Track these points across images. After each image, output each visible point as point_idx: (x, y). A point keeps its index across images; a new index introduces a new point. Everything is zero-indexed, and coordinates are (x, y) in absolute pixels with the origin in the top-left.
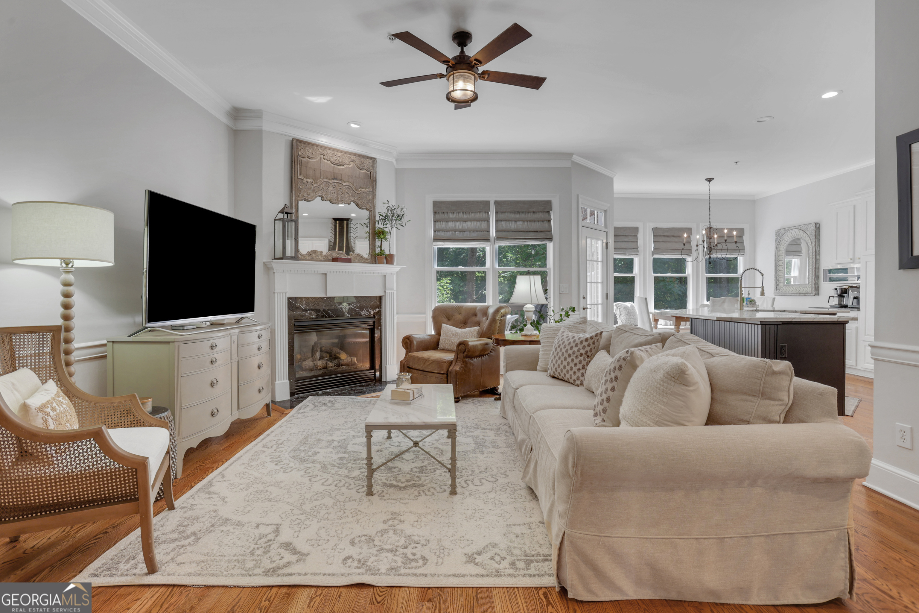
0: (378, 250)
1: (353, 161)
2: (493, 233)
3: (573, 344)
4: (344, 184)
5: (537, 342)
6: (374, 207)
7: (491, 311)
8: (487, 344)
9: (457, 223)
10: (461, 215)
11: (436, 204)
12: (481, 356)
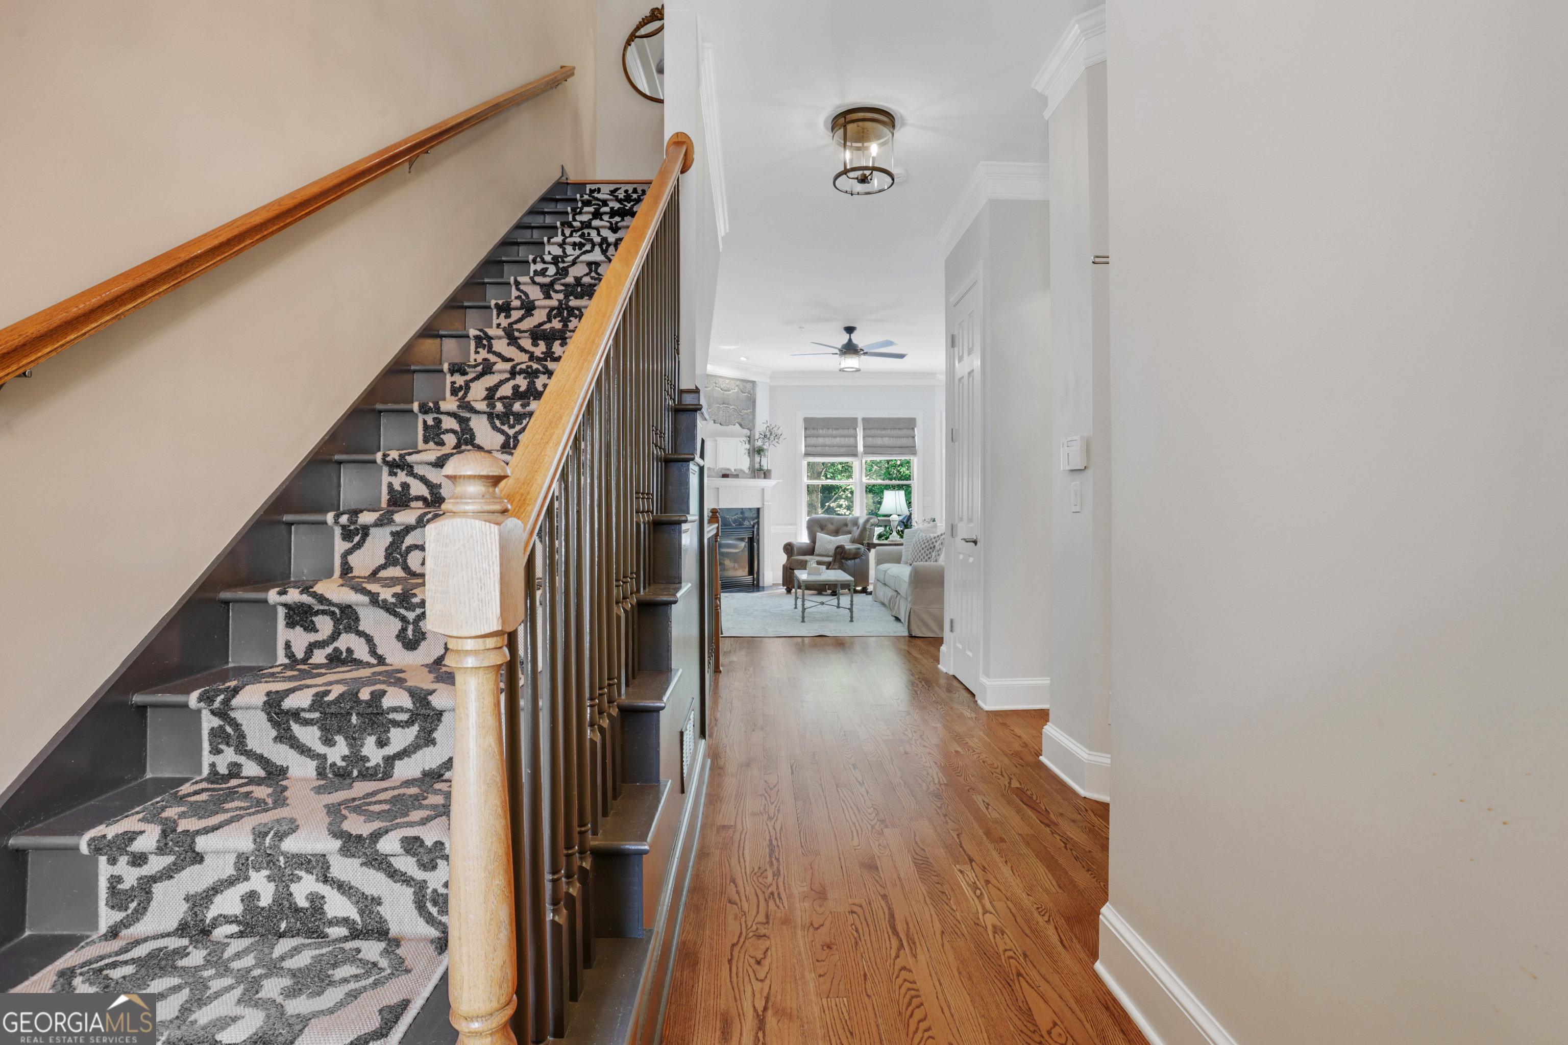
0: (757, 466)
1: (737, 386)
2: (860, 448)
3: (926, 541)
4: (731, 407)
5: (901, 545)
6: (754, 426)
7: (861, 521)
8: (859, 549)
9: (827, 439)
10: (830, 432)
11: (806, 420)
12: (854, 558)
